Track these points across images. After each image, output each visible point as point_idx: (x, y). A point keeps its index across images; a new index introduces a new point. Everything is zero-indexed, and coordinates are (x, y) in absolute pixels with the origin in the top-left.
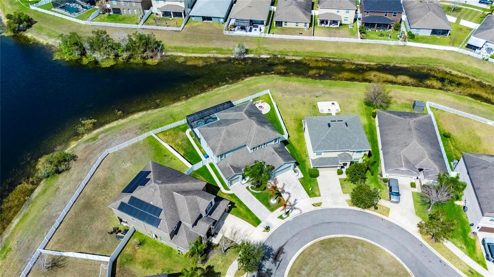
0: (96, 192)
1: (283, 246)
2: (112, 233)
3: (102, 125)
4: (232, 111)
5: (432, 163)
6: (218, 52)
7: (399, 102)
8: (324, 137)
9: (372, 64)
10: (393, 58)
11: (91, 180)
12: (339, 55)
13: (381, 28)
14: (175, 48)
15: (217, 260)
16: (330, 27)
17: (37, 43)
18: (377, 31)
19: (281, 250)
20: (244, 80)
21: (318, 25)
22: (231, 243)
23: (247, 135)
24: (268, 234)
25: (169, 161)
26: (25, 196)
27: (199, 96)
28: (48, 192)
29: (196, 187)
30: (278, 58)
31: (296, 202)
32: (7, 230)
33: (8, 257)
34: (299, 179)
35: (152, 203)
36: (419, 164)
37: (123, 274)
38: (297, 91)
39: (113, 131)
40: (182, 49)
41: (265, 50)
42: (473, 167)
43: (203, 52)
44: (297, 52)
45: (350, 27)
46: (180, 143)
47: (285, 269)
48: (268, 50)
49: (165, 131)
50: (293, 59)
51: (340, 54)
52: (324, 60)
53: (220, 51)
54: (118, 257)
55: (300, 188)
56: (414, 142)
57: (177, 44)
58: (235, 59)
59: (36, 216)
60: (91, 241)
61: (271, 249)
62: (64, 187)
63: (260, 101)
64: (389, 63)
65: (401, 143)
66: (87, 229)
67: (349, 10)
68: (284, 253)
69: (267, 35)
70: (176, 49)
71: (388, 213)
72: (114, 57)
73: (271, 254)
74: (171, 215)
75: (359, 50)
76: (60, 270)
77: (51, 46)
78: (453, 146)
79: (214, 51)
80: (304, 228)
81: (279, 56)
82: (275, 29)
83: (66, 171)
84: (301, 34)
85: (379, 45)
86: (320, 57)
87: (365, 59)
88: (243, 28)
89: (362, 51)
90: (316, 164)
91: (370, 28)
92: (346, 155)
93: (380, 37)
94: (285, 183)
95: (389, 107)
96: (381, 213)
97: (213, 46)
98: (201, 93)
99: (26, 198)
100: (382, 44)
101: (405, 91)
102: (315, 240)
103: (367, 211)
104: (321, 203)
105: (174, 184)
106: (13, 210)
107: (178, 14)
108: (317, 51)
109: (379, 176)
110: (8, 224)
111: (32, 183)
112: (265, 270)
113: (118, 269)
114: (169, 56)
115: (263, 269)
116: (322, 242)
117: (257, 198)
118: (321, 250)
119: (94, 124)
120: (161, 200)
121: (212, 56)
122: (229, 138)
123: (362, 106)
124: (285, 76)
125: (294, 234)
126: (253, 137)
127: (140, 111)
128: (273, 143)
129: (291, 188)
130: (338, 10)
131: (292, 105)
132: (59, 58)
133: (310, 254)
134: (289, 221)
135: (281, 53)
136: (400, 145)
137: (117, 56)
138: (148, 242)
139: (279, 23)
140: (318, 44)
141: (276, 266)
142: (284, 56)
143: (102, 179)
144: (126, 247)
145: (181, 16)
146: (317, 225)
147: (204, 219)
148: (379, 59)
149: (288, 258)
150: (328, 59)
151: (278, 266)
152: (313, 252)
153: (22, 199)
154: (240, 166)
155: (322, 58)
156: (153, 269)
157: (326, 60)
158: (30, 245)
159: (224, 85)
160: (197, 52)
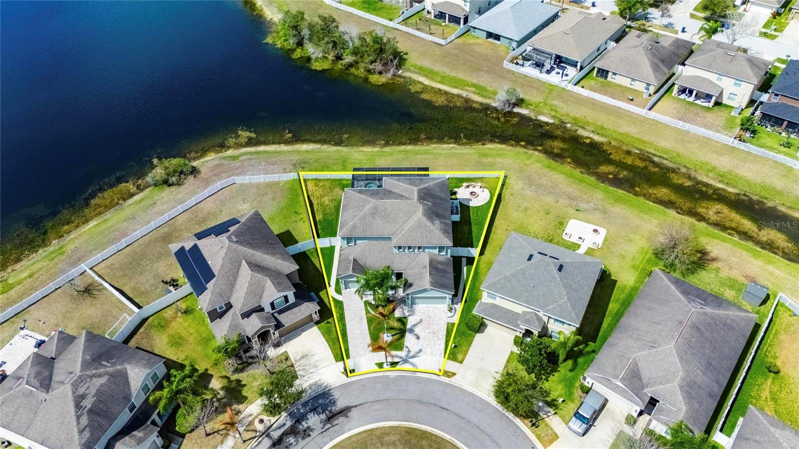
0: (188, 225)
1: (353, 407)
2: (166, 283)
3: (258, 143)
4: (407, 182)
5: (679, 397)
6: (477, 91)
7: (724, 273)
8: (509, 273)
9: (730, 190)
10: (780, 193)
11: (194, 208)
12: (675, 155)
13: (794, 132)
14: (421, 68)
15: (255, 379)
16: (695, 104)
17: (261, 15)
18: (784, 134)
19: (345, 411)
20: (485, 146)
21: (673, 94)
22: (288, 367)
23: (401, 224)
24: (344, 380)
25: (296, 222)
26: (121, 198)
27: (403, 147)
28: (142, 204)
29: (279, 267)
30: (565, 128)
31: (419, 355)
32: (78, 230)
33: (56, 260)
34: (448, 323)
35: (209, 263)
36: (654, 389)
37: (142, 339)
38: (552, 190)
39: (261, 156)
40: (428, 73)
41: (552, 110)
42: (747, 439)
43: (455, 85)
44: (602, 128)
45: (733, 114)
46: (327, 203)
47: (331, 440)
48: (556, 111)
49: (321, 180)
50: (587, 138)
51: (678, 155)
52: (643, 155)
53: (480, 90)
54: (152, 315)
55: (441, 337)
56: (670, 346)
57: (426, 63)
58: (495, 109)
59: (111, 226)
60: (141, 282)
61: (334, 403)
62: (162, 204)
63: (479, 184)
64: (766, 199)
65: (649, 339)
66: (147, 265)
67: (742, 81)
68: (347, 417)
69: (570, 87)
70: (421, 70)
71: (551, 442)
72: (333, 58)
73: (329, 409)
74: (222, 289)
75: (720, 159)
76: (89, 300)
77: (273, 24)
78: (771, 392)
79: (471, 89)
80: (402, 397)
81: (569, 125)
82: (594, 80)
83: (177, 186)
84: (632, 100)
85: (767, 161)
86: (638, 149)
87: (721, 177)
88: (539, 65)
89: (724, 163)
90: (482, 310)
91: (772, 126)
92: (535, 317)
93: (782, 148)
94: (424, 320)
95: (696, 275)
96: (538, 437)
97: (475, 81)
98: (410, 144)
99: (120, 202)
100: (776, 162)
101: (756, 259)
102: (403, 423)
103: (518, 421)
104: (455, 374)
105: (251, 251)
106: (100, 209)
107: (455, 20)
108: (640, 137)
109: (582, 377)
110: (83, 223)
111: (138, 187)
112: (305, 426)
113: (141, 330)
114: (405, 77)
115: (304, 423)
116: (410, 431)
117: (368, 323)
118: (400, 441)
119: (250, 139)
120: (220, 264)
121: (464, 96)
122: (371, 218)
123: (646, 253)
124: (555, 161)
125: (381, 398)
126: (405, 231)
127: (315, 142)
128: (436, 251)
129: (427, 331)
130: (720, 77)
131: (526, 209)
132: (271, 42)
133: (379, 437)
134: (387, 377)
135: (576, 121)
136: (643, 342)
137: (339, 58)
138: (196, 314)
139: (603, 73)
140: (649, 126)
141: (322, 428)
142: (577, 128)
143: (205, 211)
144: (169, 308)
145: (459, 23)
146: (423, 403)
147: (265, 314)
148: (749, 185)
149: (347, 427)
150: (651, 156)
151: (326, 431)
152: (386, 438)
153: (116, 200)
154: (368, 265)
155: (641, 150)
156: (177, 351)
157: (646, 158)
158: (83, 257)
159: (450, 143)
160: (447, 82)
